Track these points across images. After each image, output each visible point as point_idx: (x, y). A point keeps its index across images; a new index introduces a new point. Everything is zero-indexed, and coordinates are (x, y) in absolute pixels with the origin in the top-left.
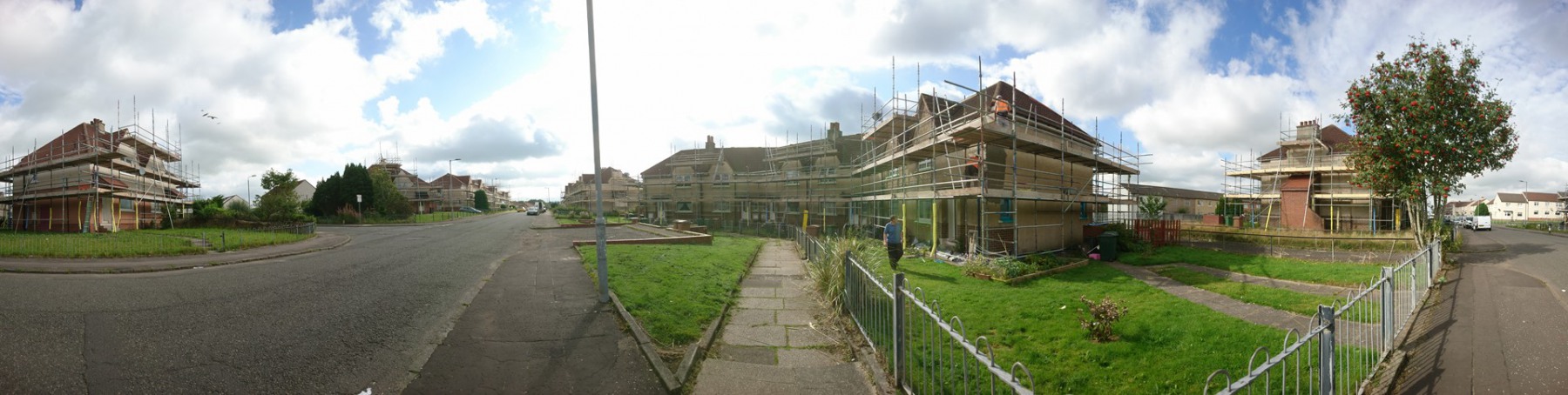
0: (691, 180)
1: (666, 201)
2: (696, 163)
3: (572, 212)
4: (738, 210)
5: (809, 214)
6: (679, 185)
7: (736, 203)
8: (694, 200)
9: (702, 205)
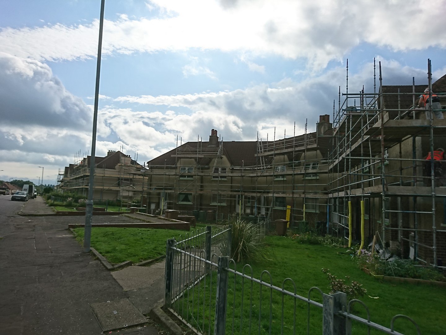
0: (193, 173)
1: (169, 191)
2: (198, 156)
3: (70, 199)
4: (233, 204)
5: (291, 210)
6: (182, 176)
7: (231, 196)
8: (195, 192)
9: (201, 196)
